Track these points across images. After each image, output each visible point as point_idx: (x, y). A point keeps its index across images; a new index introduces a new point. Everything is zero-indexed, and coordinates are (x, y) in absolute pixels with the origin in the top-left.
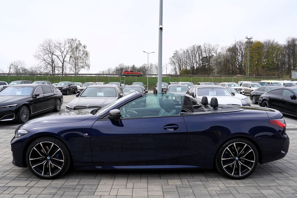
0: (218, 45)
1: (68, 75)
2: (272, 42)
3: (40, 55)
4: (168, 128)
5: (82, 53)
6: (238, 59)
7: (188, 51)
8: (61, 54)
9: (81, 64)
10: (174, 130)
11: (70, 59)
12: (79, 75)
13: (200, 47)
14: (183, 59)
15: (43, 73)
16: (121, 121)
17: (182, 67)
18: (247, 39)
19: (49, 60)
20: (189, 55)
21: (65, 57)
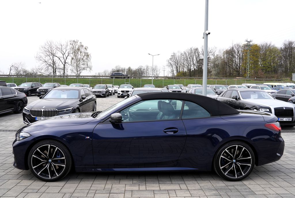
0: (216, 48)
1: (69, 77)
2: (268, 45)
3: (41, 57)
4: (167, 131)
5: (83, 54)
6: (236, 62)
7: (185, 53)
8: (62, 56)
9: (83, 66)
10: (174, 133)
11: (71, 61)
12: (80, 77)
13: (197, 49)
14: (181, 61)
15: (44, 75)
16: (121, 125)
17: (180, 69)
18: (247, 42)
19: (51, 62)
20: (186, 58)
21: (66, 59)
